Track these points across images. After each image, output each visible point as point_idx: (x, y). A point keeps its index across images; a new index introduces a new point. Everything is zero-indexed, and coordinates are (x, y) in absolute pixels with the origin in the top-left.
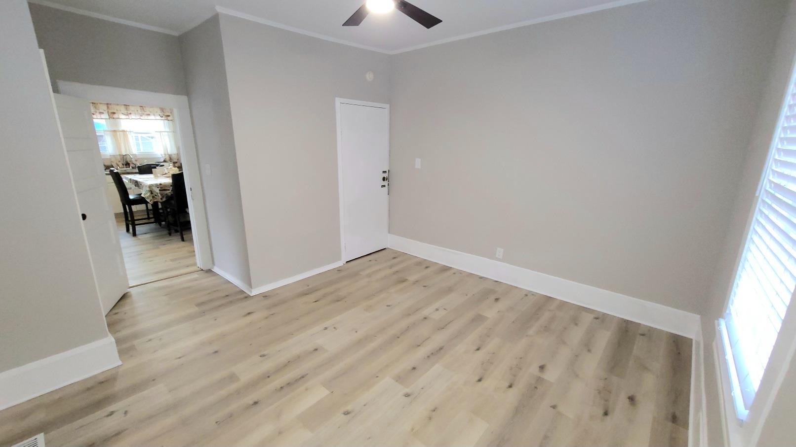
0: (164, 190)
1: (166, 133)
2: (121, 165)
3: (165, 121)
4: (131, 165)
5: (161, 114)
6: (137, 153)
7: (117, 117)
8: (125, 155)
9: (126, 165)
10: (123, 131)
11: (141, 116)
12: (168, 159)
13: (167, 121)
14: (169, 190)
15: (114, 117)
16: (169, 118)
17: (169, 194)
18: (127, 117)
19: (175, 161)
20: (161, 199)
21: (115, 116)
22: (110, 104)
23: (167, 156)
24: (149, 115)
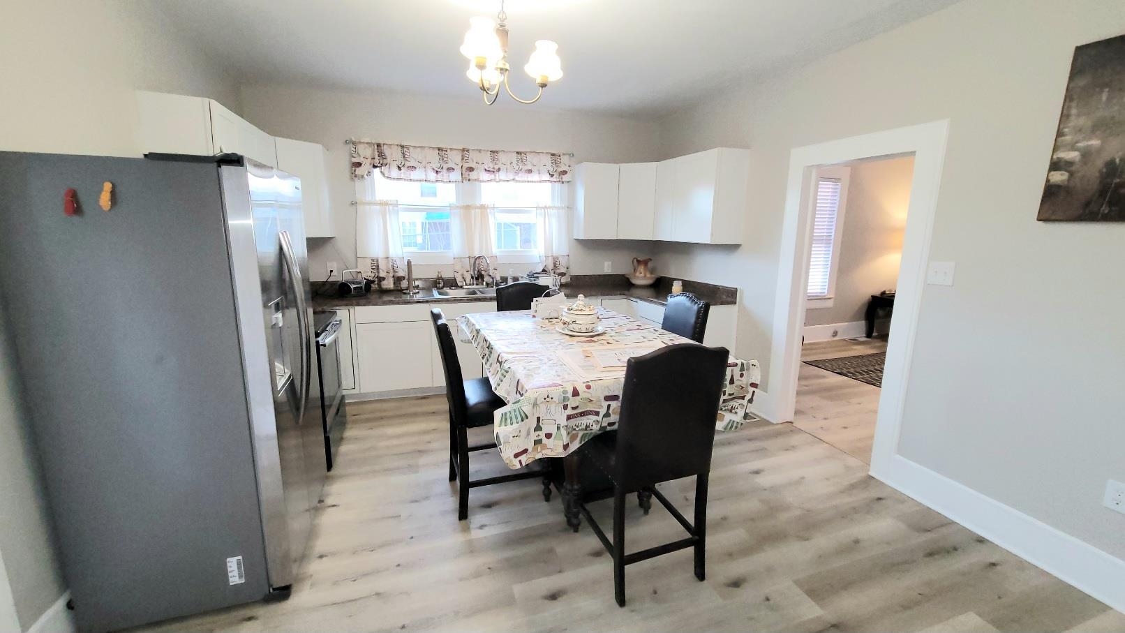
0: (583, 414)
1: (555, 211)
2: (468, 279)
3: (556, 184)
4: (487, 279)
5: (551, 169)
6: (498, 254)
7: (475, 178)
8: (479, 257)
9: (477, 279)
10: (483, 207)
11: (517, 173)
12: (551, 267)
13: (560, 184)
14: (597, 414)
15: (471, 177)
16: (565, 178)
17: (596, 428)
18: (492, 177)
19: (563, 270)
20: (566, 447)
21: (473, 175)
22: (468, 151)
23: (550, 258)
24: (530, 171)
